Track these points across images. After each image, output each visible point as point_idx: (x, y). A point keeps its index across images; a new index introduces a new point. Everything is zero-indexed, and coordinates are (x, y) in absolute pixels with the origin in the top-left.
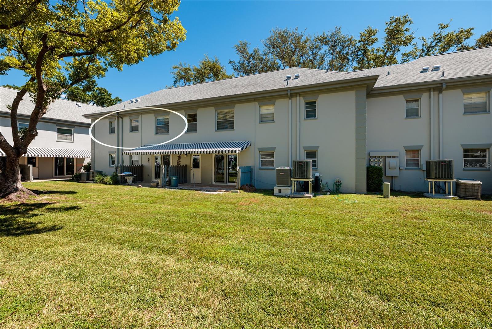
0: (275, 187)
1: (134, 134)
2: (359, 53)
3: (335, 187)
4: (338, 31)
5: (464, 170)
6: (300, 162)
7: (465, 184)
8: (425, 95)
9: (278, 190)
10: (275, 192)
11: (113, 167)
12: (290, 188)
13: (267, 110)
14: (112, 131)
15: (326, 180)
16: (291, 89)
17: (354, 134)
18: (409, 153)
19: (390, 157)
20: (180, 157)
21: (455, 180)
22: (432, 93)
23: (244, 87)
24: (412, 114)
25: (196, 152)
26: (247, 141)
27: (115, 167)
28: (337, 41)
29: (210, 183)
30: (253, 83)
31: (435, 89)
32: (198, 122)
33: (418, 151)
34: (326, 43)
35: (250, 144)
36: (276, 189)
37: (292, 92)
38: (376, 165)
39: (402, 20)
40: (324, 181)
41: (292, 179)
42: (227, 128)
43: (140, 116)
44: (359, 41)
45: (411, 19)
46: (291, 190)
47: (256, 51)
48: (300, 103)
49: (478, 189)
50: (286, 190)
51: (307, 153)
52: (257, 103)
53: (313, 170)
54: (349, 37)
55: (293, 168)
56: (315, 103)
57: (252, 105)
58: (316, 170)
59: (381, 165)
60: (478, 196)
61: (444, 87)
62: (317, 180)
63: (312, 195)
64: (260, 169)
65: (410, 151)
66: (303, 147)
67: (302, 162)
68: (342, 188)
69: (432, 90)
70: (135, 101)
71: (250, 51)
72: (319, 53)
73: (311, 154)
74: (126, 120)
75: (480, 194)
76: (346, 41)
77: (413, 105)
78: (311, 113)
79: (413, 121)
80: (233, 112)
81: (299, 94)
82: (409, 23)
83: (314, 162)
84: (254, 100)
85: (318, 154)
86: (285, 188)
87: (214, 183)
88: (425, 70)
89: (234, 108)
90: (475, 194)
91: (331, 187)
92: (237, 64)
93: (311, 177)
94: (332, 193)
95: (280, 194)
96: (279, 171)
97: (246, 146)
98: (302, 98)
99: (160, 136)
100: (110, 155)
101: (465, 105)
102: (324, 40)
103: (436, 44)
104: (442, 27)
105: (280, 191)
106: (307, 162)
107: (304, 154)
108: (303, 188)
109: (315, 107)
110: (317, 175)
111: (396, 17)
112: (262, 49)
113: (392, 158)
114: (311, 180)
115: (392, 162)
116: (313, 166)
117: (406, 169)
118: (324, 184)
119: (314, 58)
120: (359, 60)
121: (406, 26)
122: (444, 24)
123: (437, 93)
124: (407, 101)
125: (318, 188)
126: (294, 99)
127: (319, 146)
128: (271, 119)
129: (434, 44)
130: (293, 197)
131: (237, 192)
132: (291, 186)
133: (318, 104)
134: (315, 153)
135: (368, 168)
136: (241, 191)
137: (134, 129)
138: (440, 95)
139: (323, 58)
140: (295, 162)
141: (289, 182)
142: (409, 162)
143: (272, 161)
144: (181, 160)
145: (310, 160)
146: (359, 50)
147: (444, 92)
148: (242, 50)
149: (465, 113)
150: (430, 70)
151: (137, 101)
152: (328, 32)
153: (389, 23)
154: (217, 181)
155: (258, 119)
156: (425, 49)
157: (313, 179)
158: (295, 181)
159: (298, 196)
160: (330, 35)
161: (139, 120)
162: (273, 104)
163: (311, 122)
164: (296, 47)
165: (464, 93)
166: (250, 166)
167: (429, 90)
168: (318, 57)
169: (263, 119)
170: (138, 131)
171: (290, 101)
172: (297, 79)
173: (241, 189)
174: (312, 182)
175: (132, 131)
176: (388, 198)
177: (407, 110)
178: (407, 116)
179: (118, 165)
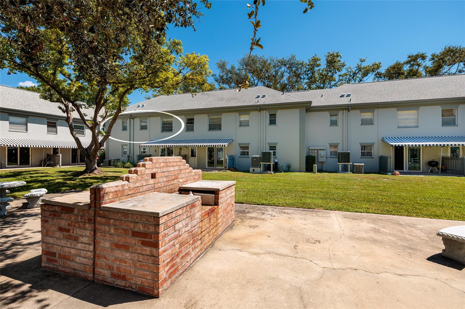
0: (250, 168)
1: (143, 131)
2: (309, 73)
3: (287, 168)
4: (293, 57)
5: (361, 158)
6: (266, 152)
7: (356, 165)
8: (341, 112)
9: (252, 170)
10: (250, 171)
11: (126, 156)
12: (260, 168)
13: (244, 118)
14: (124, 129)
15: (282, 164)
16: (260, 106)
17: (299, 136)
18: (332, 147)
19: (321, 150)
20: (181, 149)
21: (351, 163)
22: (344, 111)
23: (228, 100)
24: (334, 123)
25: (193, 146)
26: (231, 139)
27: (127, 156)
28: (293, 64)
29: (204, 167)
30: (234, 98)
31: (346, 109)
32: (195, 125)
33: (337, 146)
34: (285, 65)
35: (233, 141)
36: (251, 169)
37: (261, 107)
38: (313, 155)
39: (335, 54)
40: (280, 164)
41: (261, 163)
42: (216, 129)
43: (149, 118)
44: (309, 65)
45: (341, 55)
46: (260, 169)
47: (233, 68)
48: (266, 115)
49: (362, 168)
50: (257, 169)
51: (270, 147)
52: (237, 113)
53: (273, 157)
54: (302, 62)
55: (261, 156)
56: (275, 115)
57: (234, 114)
58: (276, 157)
59: (316, 155)
60: (362, 172)
61: (350, 108)
62: (276, 164)
63: (273, 173)
64: (239, 157)
65: (332, 146)
66: (268, 143)
67: (267, 152)
68: (291, 169)
69: (344, 109)
70: (141, 106)
71: (228, 67)
72: (280, 71)
73: (273, 148)
74: (137, 121)
75: (363, 171)
76: (299, 64)
77: (334, 118)
78: (273, 122)
79: (334, 128)
80: (221, 118)
81: (266, 109)
82: (340, 57)
83: (274, 152)
84: (236, 111)
85: (277, 148)
86: (256, 168)
87: (207, 167)
88: (342, 96)
89: (221, 116)
90: (361, 171)
91: (285, 168)
92: (217, 76)
93: (272, 161)
94: (285, 172)
95: (254, 172)
96: (253, 158)
97: (231, 141)
98: (267, 111)
99: (164, 134)
100: (122, 147)
101: (362, 119)
102: (283, 63)
103: (358, 73)
104: (362, 61)
105: (254, 170)
106: (270, 153)
107: (268, 148)
108: (267, 169)
109: (275, 117)
110: (276, 161)
111: (331, 53)
112: (237, 66)
113: (322, 151)
114: (272, 163)
115: (322, 153)
116: (273, 155)
117: (330, 157)
118: (281, 166)
119: (277, 74)
120: (309, 77)
121: (338, 59)
122: (363, 58)
123: (347, 111)
124: (331, 115)
125: (276, 169)
126: (262, 112)
127: (277, 143)
128: (247, 124)
129: (357, 72)
130: (261, 174)
131: (227, 171)
132: (260, 167)
133: (277, 116)
134: (275, 147)
135: (306, 157)
136: (229, 171)
137: (143, 128)
138: (349, 113)
139: (283, 74)
140: (263, 152)
141: (259, 164)
142: (332, 153)
143: (248, 152)
144: (182, 151)
145: (272, 151)
146: (309, 70)
147: (350, 111)
148: (222, 66)
149: (362, 124)
150: (345, 96)
151: (143, 106)
152: (286, 57)
153: (327, 56)
154: (208, 166)
155: (238, 124)
156: (351, 74)
157: (273, 163)
158: (262, 164)
159: (265, 173)
160: (288, 60)
161: (148, 120)
162: (249, 114)
163: (273, 127)
164: (263, 67)
165: (361, 112)
166: (233, 156)
167: (343, 109)
168: (279, 74)
169: (242, 124)
170: (147, 129)
171: (260, 113)
172: (264, 97)
173: (229, 170)
174: (273, 165)
175: (141, 129)
176: (315, 173)
177: (331, 121)
178: (331, 124)
179: (130, 155)
